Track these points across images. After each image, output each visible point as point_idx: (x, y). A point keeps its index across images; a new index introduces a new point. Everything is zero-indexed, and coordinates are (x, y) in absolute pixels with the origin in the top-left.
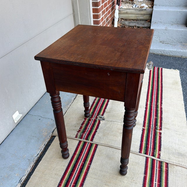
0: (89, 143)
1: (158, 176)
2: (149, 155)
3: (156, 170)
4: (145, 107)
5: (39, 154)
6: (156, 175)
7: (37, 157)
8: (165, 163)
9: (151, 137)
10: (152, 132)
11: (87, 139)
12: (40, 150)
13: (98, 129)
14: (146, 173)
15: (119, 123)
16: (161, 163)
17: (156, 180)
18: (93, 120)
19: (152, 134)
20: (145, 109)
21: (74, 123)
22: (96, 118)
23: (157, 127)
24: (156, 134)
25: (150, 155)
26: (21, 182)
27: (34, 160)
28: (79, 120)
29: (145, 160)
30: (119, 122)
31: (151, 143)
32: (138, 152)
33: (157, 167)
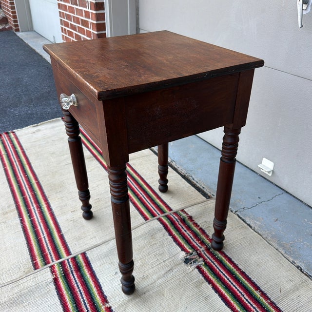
1: (43, 245)
3: (49, 250)
6: (47, 244)
9: (82, 295)
11: (167, 217)
14: (62, 237)
17: (45, 239)
19: (85, 304)
22: (200, 255)
25: (67, 261)
29: (71, 251)
32: (86, 252)
33: (50, 254)
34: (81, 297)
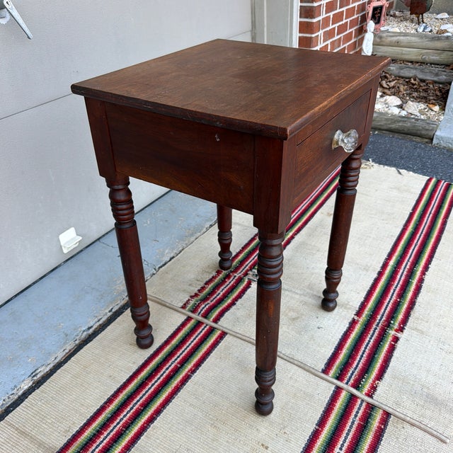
0: (208, 327)
1: (353, 438)
2: (347, 383)
3: (353, 423)
4: (379, 269)
5: (91, 327)
6: (348, 434)
7: (85, 333)
8: (381, 412)
9: (368, 344)
10: (374, 331)
11: (206, 315)
12: (96, 320)
13: (240, 300)
14: (322, 423)
15: (297, 297)
16: (371, 408)
17: (342, 445)
18: (235, 276)
19: (372, 336)
20: (375, 275)
21: (192, 276)
22: (246, 274)
23: (392, 322)
24: (382, 339)
25: (349, 383)
26: (35, 378)
27: (78, 338)
28: (204, 272)
29: (332, 392)
30: (297, 293)
31: (362, 356)
32: (320, 371)
33: (356, 416)
34: (371, 343)
